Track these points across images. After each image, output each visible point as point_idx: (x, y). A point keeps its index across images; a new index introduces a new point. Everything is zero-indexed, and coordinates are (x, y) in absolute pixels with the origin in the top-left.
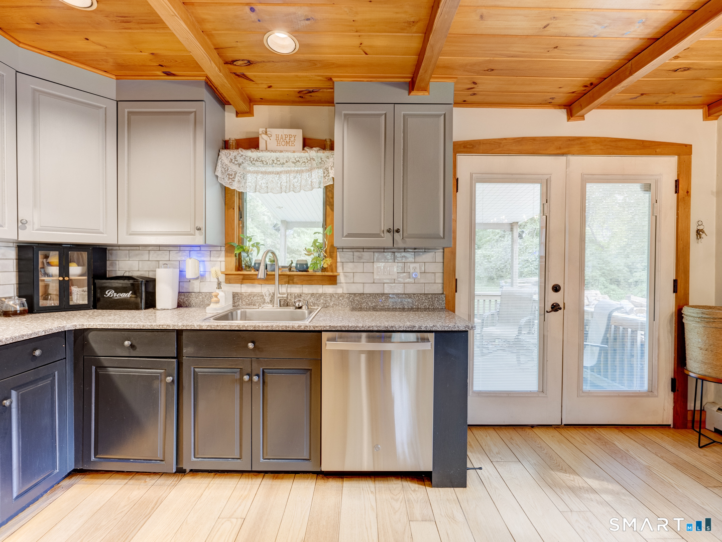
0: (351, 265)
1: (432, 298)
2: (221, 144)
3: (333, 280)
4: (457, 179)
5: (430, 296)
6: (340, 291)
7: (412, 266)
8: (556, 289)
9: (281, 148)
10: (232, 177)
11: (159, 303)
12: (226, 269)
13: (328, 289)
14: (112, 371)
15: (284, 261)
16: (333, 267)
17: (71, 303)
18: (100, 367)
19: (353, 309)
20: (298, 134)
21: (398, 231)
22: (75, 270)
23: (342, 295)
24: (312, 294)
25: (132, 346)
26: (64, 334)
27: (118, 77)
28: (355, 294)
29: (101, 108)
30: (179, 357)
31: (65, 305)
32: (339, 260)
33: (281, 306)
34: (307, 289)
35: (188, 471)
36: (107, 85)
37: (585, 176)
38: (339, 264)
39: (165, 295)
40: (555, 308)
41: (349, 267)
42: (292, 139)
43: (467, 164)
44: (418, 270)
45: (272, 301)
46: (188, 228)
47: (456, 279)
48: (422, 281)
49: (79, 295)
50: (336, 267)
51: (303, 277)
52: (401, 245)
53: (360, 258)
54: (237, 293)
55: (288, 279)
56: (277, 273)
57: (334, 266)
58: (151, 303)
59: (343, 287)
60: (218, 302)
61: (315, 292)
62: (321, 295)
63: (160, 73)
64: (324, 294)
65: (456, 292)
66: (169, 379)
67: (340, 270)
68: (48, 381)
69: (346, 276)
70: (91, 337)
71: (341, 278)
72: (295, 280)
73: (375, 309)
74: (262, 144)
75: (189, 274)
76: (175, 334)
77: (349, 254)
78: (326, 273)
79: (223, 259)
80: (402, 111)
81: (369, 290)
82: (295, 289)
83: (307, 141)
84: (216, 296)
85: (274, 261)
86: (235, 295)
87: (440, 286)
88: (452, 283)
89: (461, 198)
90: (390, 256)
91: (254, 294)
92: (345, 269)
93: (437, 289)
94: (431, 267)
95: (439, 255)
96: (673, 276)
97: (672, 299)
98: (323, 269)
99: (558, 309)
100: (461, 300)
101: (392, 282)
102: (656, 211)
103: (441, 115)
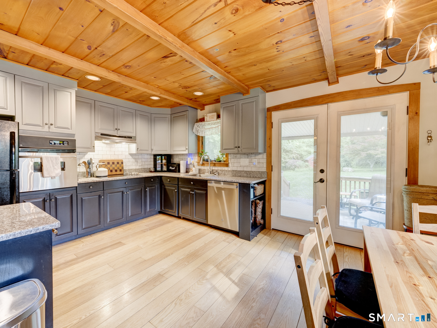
0: (233, 160)
1: (261, 173)
2: (195, 121)
3: (227, 165)
4: (272, 123)
5: (260, 172)
6: (229, 169)
7: (254, 160)
8: (322, 171)
9: (210, 120)
10: (198, 131)
11: (181, 172)
12: (198, 161)
13: (226, 168)
14: (166, 187)
17: (163, 170)
18: (164, 186)
19: (233, 176)
20: (216, 114)
22: (164, 161)
23: (229, 171)
24: (221, 170)
25: (170, 181)
26: (158, 177)
27: (171, 108)
28: (234, 171)
29: (167, 117)
30: (178, 185)
31: (162, 171)
32: (229, 158)
33: (211, 173)
34: (219, 168)
35: (182, 218)
36: (168, 111)
37: (339, 113)
38: (229, 159)
39: (183, 169)
40: (322, 181)
42: (213, 116)
43: (276, 116)
44: (257, 162)
45: (208, 172)
46: (184, 149)
47: (272, 166)
48: (258, 166)
49: (165, 168)
50: (228, 160)
51: (218, 164)
52: (241, 152)
53: (236, 157)
54: (200, 169)
55: (214, 165)
56: (209, 162)
57: (227, 160)
58: (179, 171)
60: (192, 171)
61: (222, 169)
62: (223, 170)
63: (178, 105)
64: (224, 170)
65: (272, 171)
66: (176, 190)
67: (229, 162)
68: (154, 187)
69: (231, 164)
70: (163, 178)
71: (230, 165)
72: (216, 165)
73: (240, 176)
74: (205, 120)
75: (189, 163)
76: (177, 178)
77: (232, 156)
78: (226, 163)
79: (197, 158)
80: (241, 102)
81: (239, 169)
82: (216, 168)
84: (192, 169)
85: (210, 158)
86: (199, 170)
88: (270, 167)
89: (274, 131)
90: (246, 156)
91: (205, 170)
92: (231, 161)
93: (264, 169)
94: (261, 161)
95: (265, 155)
96: (405, 166)
97: (405, 180)
98: (225, 161)
99: (323, 181)
100: (274, 175)
101: (247, 166)
102: (391, 127)
103: (254, 101)
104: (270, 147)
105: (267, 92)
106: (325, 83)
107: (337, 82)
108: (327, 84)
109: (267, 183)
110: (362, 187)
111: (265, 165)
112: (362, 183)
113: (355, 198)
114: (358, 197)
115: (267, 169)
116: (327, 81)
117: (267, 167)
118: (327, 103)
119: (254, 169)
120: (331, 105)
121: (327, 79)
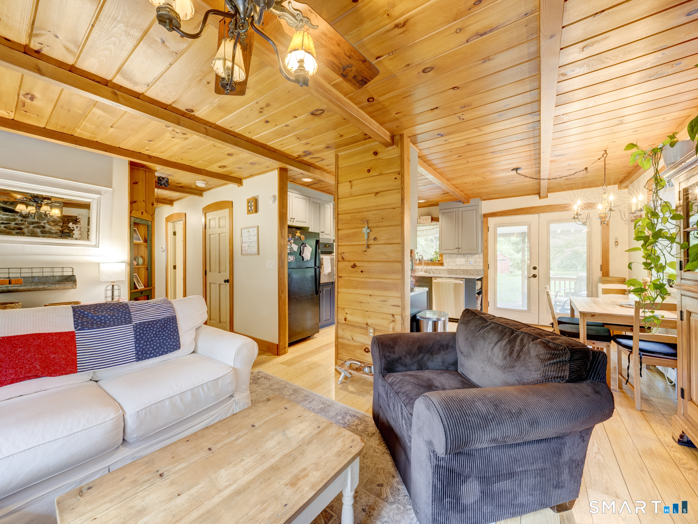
0: (448, 259)
3: (442, 264)
4: (488, 227)
5: (477, 270)
6: (444, 268)
7: (471, 259)
8: (535, 268)
9: (424, 222)
13: (440, 267)
15: (425, 258)
16: (442, 260)
19: (449, 274)
20: (430, 217)
21: (460, 248)
23: (444, 270)
28: (449, 269)
32: (444, 258)
33: (424, 272)
34: (433, 267)
37: (549, 221)
40: (534, 276)
41: (448, 260)
42: (428, 219)
43: (491, 221)
44: (473, 261)
45: (422, 271)
47: (489, 264)
48: (475, 265)
51: (432, 264)
52: (461, 252)
53: (451, 257)
55: (427, 264)
56: (423, 262)
59: (445, 267)
61: (436, 268)
64: (439, 269)
65: (488, 269)
67: (444, 261)
69: (447, 263)
71: (445, 264)
72: (429, 264)
73: (456, 274)
77: (447, 256)
80: (461, 210)
81: (455, 268)
82: (430, 267)
83: (433, 219)
85: (422, 258)
87: (482, 267)
88: (487, 266)
89: (490, 234)
90: (463, 256)
91: (418, 269)
92: (446, 260)
93: (480, 267)
94: (478, 260)
95: (481, 255)
96: (600, 263)
97: (600, 274)
98: (439, 261)
99: (536, 277)
100: (490, 272)
101: (463, 265)
102: (589, 234)
103: (474, 210)
104: (487, 248)
105: (483, 200)
106: (537, 197)
107: (547, 197)
108: (538, 198)
109: (484, 280)
110: (567, 286)
111: (482, 264)
112: (567, 282)
113: (560, 297)
114: (564, 296)
115: (484, 267)
116: (538, 195)
117: (484, 266)
118: (538, 213)
119: (470, 268)
120: (542, 215)
121: (539, 194)
